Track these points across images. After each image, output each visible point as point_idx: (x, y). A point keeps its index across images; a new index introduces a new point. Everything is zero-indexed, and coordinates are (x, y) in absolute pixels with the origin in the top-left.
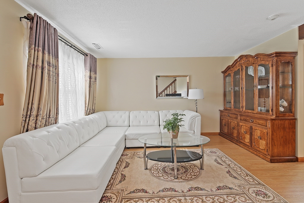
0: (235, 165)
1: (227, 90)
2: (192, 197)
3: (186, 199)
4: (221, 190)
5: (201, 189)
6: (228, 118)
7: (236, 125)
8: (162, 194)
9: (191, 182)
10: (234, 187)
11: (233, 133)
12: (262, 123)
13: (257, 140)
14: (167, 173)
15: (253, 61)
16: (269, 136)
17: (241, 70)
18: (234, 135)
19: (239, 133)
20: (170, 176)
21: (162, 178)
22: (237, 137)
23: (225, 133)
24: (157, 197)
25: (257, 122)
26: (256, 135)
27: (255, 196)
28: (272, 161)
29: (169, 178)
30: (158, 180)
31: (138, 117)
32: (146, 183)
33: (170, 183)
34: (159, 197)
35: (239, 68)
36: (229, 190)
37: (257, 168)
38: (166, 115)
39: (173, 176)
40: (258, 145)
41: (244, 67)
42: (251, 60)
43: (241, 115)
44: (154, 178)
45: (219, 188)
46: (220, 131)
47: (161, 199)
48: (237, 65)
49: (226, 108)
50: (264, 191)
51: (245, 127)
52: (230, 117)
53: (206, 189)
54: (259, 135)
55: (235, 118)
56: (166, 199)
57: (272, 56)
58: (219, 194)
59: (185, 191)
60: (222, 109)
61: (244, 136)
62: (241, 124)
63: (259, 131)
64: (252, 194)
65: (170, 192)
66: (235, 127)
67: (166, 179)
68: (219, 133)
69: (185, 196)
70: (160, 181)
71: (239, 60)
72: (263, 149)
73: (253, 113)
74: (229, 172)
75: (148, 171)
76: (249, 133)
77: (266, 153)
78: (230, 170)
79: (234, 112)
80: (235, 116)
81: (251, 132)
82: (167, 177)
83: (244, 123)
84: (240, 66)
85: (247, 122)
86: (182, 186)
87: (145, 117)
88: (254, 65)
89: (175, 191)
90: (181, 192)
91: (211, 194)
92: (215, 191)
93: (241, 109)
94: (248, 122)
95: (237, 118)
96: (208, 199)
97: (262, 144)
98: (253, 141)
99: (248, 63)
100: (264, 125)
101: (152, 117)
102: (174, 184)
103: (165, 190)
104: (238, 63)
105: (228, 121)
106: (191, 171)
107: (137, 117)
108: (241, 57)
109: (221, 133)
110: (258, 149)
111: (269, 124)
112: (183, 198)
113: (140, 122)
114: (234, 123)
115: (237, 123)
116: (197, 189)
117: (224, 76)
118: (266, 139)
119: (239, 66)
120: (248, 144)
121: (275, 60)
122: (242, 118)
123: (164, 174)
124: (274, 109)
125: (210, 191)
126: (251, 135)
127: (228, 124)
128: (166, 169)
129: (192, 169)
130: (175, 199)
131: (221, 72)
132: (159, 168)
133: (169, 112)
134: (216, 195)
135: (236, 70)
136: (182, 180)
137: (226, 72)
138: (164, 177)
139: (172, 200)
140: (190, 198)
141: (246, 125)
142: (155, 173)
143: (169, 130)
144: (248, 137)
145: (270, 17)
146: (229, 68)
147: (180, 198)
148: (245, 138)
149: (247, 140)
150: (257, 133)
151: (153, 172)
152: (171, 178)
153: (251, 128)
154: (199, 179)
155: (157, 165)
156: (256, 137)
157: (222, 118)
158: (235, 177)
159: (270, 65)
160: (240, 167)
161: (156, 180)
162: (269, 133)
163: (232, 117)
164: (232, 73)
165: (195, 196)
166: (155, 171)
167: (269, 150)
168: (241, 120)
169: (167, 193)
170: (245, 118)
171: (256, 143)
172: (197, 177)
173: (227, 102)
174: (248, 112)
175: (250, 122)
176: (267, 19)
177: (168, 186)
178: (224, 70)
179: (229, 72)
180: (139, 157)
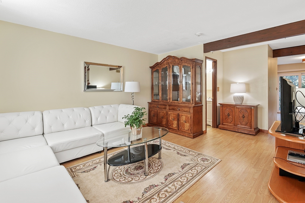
0: (178, 147)
1: (154, 84)
2: (173, 183)
3: (169, 188)
4: (185, 168)
5: (173, 174)
6: (157, 109)
7: (165, 115)
8: (147, 195)
9: (161, 173)
10: (190, 162)
11: (162, 122)
12: (187, 110)
13: (183, 124)
14: (133, 174)
15: (178, 62)
16: (192, 119)
17: (168, 67)
18: (163, 124)
19: (167, 121)
20: (140, 175)
21: (133, 181)
22: (166, 124)
23: (154, 123)
24: (146, 200)
25: (183, 110)
26: (182, 120)
27: (203, 162)
28: (194, 137)
29: (141, 178)
30: (131, 185)
31: (59, 118)
32: (122, 195)
33: (145, 182)
34: (148, 199)
35: (167, 66)
36: (189, 165)
37: (190, 145)
38: (100, 112)
39: (142, 174)
40: (183, 127)
41: (171, 66)
42: (177, 61)
43: (169, 105)
44: (125, 185)
45: (183, 168)
46: (149, 122)
47: (151, 199)
48: (165, 63)
49: (154, 100)
50: (205, 157)
51: (173, 115)
52: (160, 108)
53: (176, 172)
54: (184, 119)
55: (164, 109)
56: (154, 197)
57: (193, 61)
58: (186, 171)
59: (164, 182)
60: (150, 101)
61: (172, 123)
62: (169, 113)
63: (184, 117)
64: (201, 162)
65: (153, 189)
66: (164, 116)
67: (138, 181)
68: (148, 124)
69: (167, 186)
70: (134, 184)
71: (166, 59)
72: (187, 129)
73: (178, 103)
74: (178, 153)
75: (111, 182)
76: (176, 120)
77: (190, 132)
78: (178, 152)
79: (162, 103)
80: (164, 107)
81: (178, 118)
82: (138, 178)
83: (172, 112)
84: (168, 64)
85: (174, 111)
86: (157, 179)
87: (71, 117)
88: (179, 65)
89: (156, 186)
90: (161, 184)
91: (182, 174)
92: (182, 171)
93: (168, 100)
94: (176, 110)
95: (165, 108)
96: (183, 178)
97: (187, 126)
98: (180, 125)
99: (174, 63)
100: (188, 111)
101: (81, 116)
102: (150, 180)
103: (147, 189)
104: (166, 62)
105: (157, 112)
106: (154, 164)
107: (57, 118)
108: (169, 57)
109: (150, 123)
110: (184, 130)
111: (192, 111)
112: (167, 188)
113: (63, 125)
114: (162, 113)
115: (166, 112)
116: (170, 175)
117: (152, 71)
118: (190, 121)
119: (166, 64)
120: (176, 128)
121: (194, 64)
122: (171, 108)
123: (132, 177)
124: (194, 99)
125: (179, 172)
126: (178, 120)
127: (157, 115)
128: (129, 171)
129: (152, 161)
130: (162, 192)
131: (150, 67)
132: (122, 173)
133: (103, 107)
134: (185, 173)
135: (164, 67)
136: (153, 174)
137: (154, 68)
138: (135, 179)
139: (160, 194)
140: (171, 184)
141: (174, 113)
142: (121, 180)
143: (132, 126)
144: (175, 123)
145: (198, 33)
146: (157, 64)
147: (165, 189)
148: (173, 124)
149: (175, 125)
150: (183, 118)
151: (118, 180)
152: (141, 177)
153: (178, 115)
154: (165, 167)
155: (116, 172)
156: (182, 122)
157: (151, 110)
158: (185, 155)
159: (191, 67)
160: (181, 147)
161: (128, 186)
162: (192, 117)
163: (161, 108)
164: (160, 69)
165: (174, 181)
166: (120, 178)
167: (192, 130)
168: (169, 109)
169: (150, 191)
170: (173, 107)
171: (182, 126)
172: (161, 166)
173: (154, 95)
174: (174, 103)
175: (177, 111)
176: (195, 34)
177: (147, 185)
178: (152, 65)
179: (157, 68)
180: (85, 172)
